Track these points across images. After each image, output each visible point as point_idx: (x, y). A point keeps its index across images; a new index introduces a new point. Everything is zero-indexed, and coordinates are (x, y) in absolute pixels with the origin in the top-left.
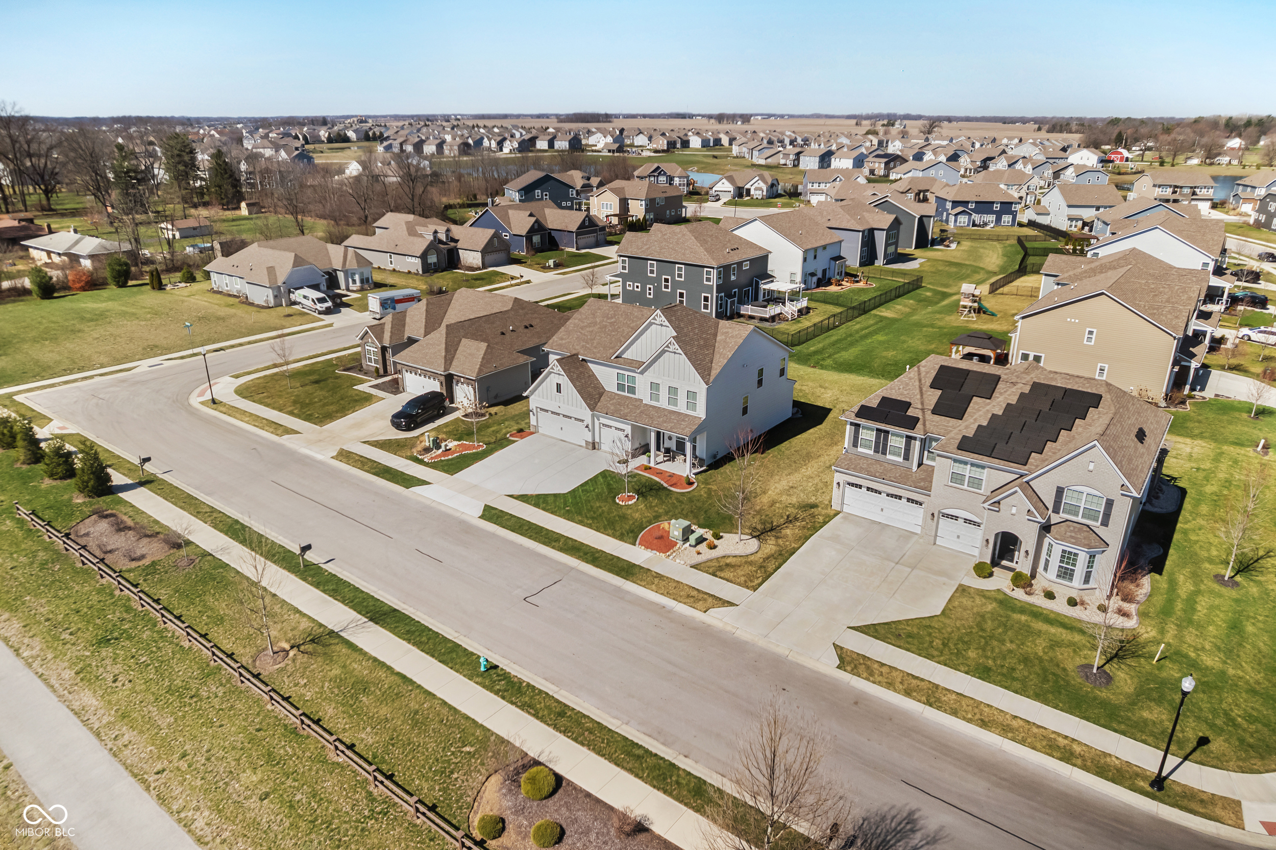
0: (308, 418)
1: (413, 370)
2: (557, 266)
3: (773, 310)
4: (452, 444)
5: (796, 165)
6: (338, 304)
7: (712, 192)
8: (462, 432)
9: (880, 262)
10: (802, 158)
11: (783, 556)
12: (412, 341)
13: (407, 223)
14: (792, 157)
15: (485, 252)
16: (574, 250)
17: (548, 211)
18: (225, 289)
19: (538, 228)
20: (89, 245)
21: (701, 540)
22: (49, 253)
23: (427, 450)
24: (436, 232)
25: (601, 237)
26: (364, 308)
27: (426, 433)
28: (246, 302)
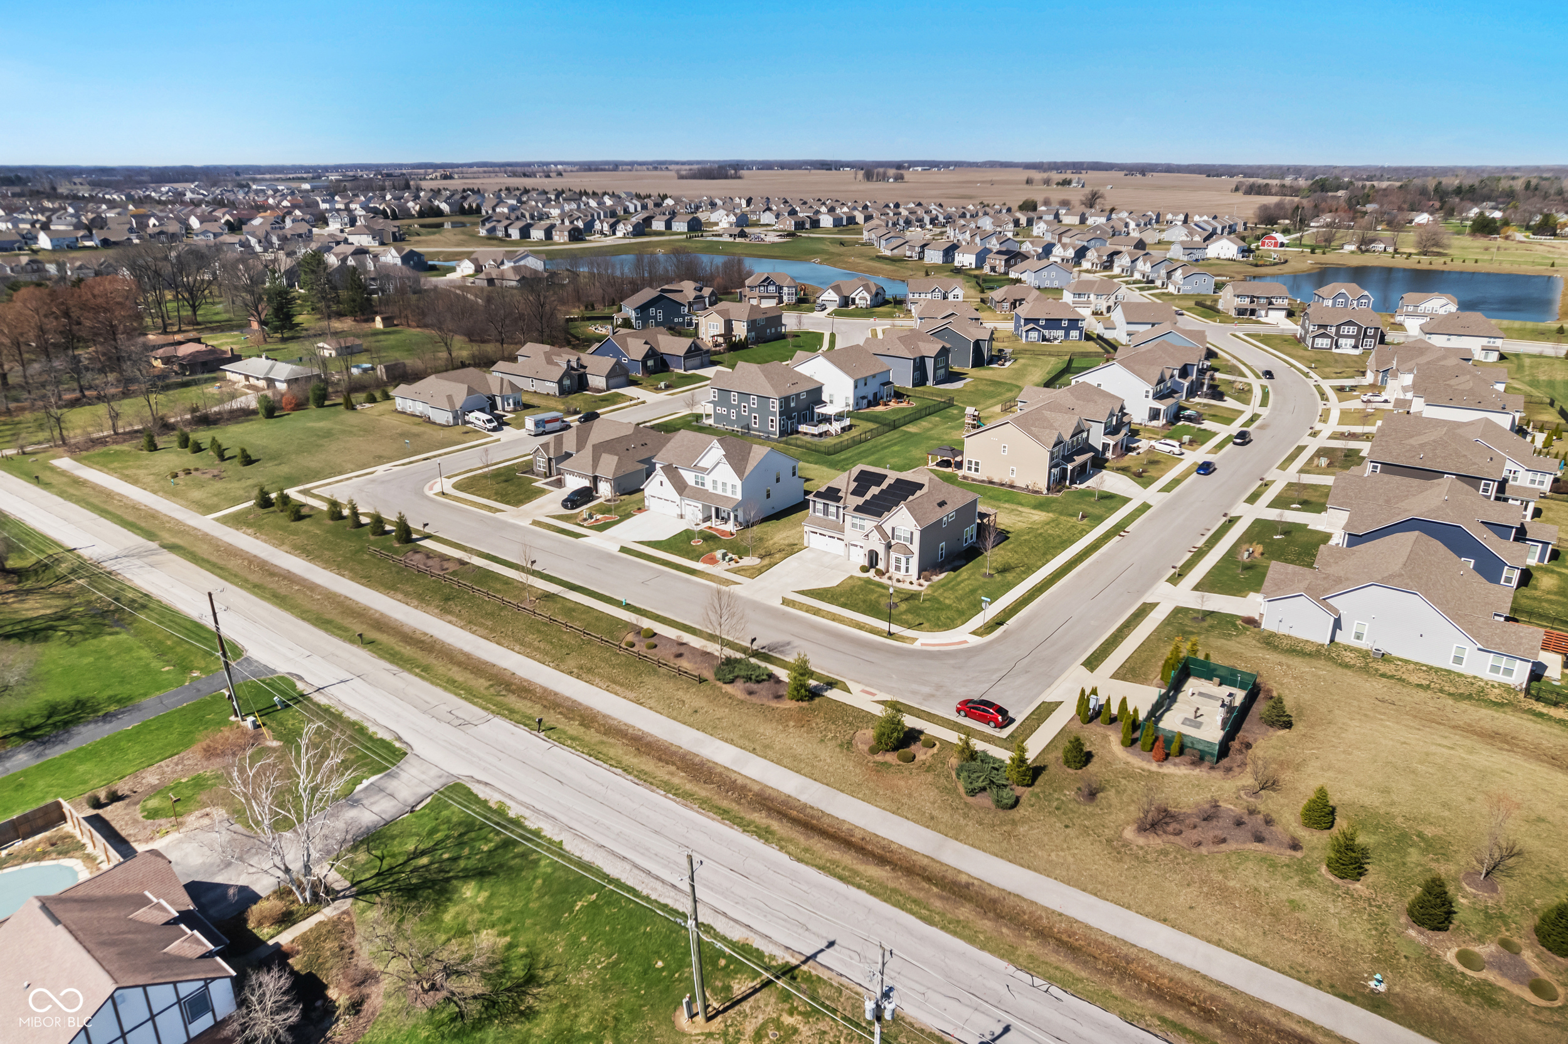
0: (508, 503)
1: (572, 473)
2: (667, 387)
3: (824, 427)
4: (599, 517)
5: (921, 259)
6: (500, 423)
7: (820, 301)
8: (604, 510)
9: (930, 383)
10: (926, 251)
11: (771, 566)
12: (568, 455)
13: (545, 353)
14: (917, 249)
15: (608, 377)
16: (682, 371)
17: (660, 337)
18: (409, 411)
19: (652, 353)
20: (283, 371)
21: (731, 559)
22: (247, 377)
23: (585, 520)
24: (569, 361)
25: (705, 359)
26: (521, 426)
27: (584, 510)
28: (428, 421)
